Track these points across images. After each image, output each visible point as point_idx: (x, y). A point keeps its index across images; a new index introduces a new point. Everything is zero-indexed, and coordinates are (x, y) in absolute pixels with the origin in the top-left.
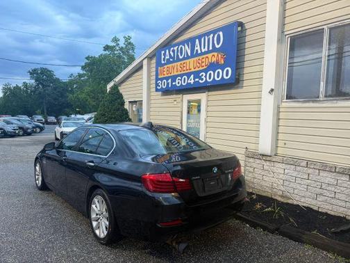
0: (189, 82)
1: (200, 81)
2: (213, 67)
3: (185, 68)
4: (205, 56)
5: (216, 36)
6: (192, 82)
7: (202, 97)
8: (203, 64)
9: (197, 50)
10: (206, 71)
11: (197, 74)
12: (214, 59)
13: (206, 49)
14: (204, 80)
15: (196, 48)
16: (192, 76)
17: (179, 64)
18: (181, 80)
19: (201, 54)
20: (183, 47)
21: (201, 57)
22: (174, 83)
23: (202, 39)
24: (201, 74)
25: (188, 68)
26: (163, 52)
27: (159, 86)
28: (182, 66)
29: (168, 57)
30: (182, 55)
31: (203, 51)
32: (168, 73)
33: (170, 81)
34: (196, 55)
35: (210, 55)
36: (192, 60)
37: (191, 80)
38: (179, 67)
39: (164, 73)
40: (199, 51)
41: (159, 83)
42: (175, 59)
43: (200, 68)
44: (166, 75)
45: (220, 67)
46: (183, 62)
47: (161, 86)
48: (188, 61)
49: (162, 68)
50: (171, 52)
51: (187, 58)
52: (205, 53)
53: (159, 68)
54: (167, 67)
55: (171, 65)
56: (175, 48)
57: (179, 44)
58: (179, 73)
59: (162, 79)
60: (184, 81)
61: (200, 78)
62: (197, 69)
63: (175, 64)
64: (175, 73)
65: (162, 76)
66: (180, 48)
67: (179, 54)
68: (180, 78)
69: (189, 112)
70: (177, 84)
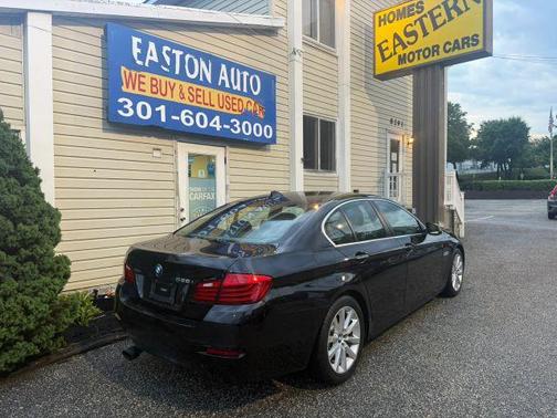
0: (211, 124)
1: (232, 130)
3: (200, 100)
4: (238, 97)
5: (252, 78)
6: (218, 127)
7: (218, 153)
8: (235, 107)
9: (223, 81)
10: (241, 118)
11: (225, 118)
12: (250, 108)
13: (238, 87)
14: (239, 130)
15: (221, 78)
16: (217, 118)
17: (186, 85)
18: (194, 117)
19: (231, 90)
20: (196, 61)
21: (231, 96)
22: (173, 117)
23: (233, 70)
24: (232, 121)
25: (207, 101)
26: (140, 40)
27: (126, 111)
28: (194, 93)
29: (155, 59)
30: (192, 73)
31: (235, 88)
32: (155, 89)
33: (162, 108)
34: (222, 88)
35: (245, 99)
36: (215, 92)
37: (215, 123)
38: (185, 91)
39: (142, 87)
40: (227, 85)
41: (126, 103)
42: (177, 72)
43: (231, 112)
44: (148, 94)
45: (259, 120)
46: (195, 86)
47: (131, 112)
48: (207, 90)
49: (133, 73)
50: (164, 53)
51: (205, 83)
52: (236, 92)
53: (123, 68)
54: (152, 79)
55: (164, 79)
56: (174, 51)
57: (186, 50)
58: (186, 102)
59: (136, 99)
60: (201, 122)
61: (232, 125)
62: (224, 110)
63: (176, 81)
64: (177, 99)
65: (136, 92)
66: (187, 57)
67: (186, 67)
68: (191, 113)
69: (190, 175)
70: (184, 121)
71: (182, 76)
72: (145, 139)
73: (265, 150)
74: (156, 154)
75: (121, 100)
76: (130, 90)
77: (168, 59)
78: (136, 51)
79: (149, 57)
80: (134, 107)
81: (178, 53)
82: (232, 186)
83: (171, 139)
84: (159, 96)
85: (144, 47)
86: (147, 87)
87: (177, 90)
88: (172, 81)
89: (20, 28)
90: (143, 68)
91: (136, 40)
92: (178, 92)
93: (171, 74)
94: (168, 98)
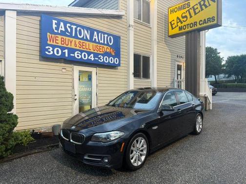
0: (89, 58)
1: (99, 60)
2: (108, 54)
3: (84, 47)
4: (102, 46)
5: (109, 37)
6: (93, 59)
7: (93, 70)
8: (101, 50)
9: (95, 39)
10: (104, 55)
11: (96, 55)
12: (108, 51)
13: (102, 42)
14: (102, 60)
15: (94, 37)
16: (92, 55)
17: (78, 41)
18: (81, 55)
19: (99, 43)
20: (82, 30)
21: (99, 45)
22: (72, 55)
23: (100, 34)
24: (99, 56)
25: (87, 47)
26: (56, 22)
27: (49, 52)
28: (81, 44)
29: (63, 29)
30: (80, 35)
31: (101, 42)
32: (63, 43)
33: (66, 51)
34: (95, 42)
35: (106, 47)
36: (91, 44)
37: (91, 57)
38: (77, 43)
39: (57, 41)
40: (97, 41)
41: (49, 49)
42: (73, 35)
43: (99, 52)
44: (60, 45)
45: (112, 56)
46: (82, 41)
47: (52, 53)
48: (87, 43)
49: (53, 36)
50: (67, 27)
51: (87, 40)
52: (101, 44)
53: (48, 34)
54: (62, 38)
55: (67, 38)
56: (72, 26)
57: (78, 26)
58: (78, 48)
59: (54, 47)
60: (84, 57)
61: (99, 58)
62: (96, 51)
63: (73, 39)
64: (73, 47)
65: (54, 44)
66: (78, 29)
67: (78, 33)
68: (79, 53)
69: (79, 80)
70: (76, 57)
71: (76, 37)
72: (58, 64)
73: (116, 69)
74: (64, 70)
75: (47, 47)
76: (51, 43)
77: (69, 30)
78: (54, 26)
79: (60, 29)
80: (53, 50)
81: (74, 27)
82: (99, 85)
83: (71, 64)
84: (65, 45)
85: (58, 24)
86: (59, 42)
87: (73, 43)
88: (71, 39)
89: (3, 17)
90: (57, 34)
91: (54, 22)
92: (74, 43)
93: (71, 36)
94: (69, 46)
